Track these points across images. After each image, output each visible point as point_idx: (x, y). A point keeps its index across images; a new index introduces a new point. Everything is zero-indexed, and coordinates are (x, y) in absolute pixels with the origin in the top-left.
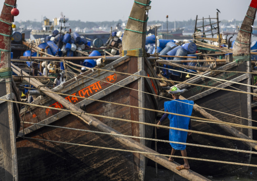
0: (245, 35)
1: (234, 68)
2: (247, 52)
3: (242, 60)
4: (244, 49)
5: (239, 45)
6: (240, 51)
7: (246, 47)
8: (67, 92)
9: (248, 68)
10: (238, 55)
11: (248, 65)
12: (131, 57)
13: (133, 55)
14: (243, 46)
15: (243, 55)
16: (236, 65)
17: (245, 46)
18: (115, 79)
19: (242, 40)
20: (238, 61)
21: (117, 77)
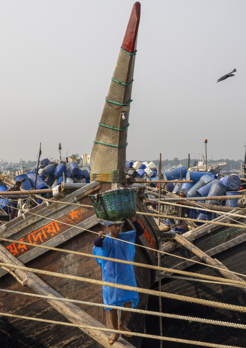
8: (12, 237)
12: (102, 183)
13: (104, 180)
18: (79, 216)
21: (83, 214)
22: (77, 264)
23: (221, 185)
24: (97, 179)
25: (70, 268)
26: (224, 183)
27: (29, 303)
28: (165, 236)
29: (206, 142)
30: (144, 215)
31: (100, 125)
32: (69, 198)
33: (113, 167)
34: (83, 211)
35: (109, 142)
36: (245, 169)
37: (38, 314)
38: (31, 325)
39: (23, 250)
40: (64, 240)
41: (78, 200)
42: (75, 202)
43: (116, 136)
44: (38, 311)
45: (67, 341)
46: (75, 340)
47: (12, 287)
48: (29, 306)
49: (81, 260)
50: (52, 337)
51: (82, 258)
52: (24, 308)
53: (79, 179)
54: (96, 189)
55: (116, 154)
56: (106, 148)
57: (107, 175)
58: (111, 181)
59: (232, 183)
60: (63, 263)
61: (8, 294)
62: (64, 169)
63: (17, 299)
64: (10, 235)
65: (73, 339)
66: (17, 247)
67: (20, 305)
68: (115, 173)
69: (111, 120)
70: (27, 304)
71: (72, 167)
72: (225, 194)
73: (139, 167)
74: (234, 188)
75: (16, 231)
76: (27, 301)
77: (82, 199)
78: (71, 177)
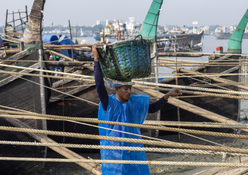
0: (35, 21)
1: (25, 57)
2: (38, 40)
3: (33, 49)
4: (35, 37)
5: (30, 32)
6: (31, 39)
7: (37, 35)
9: (40, 57)
10: (29, 43)
11: (40, 53)
14: (34, 33)
15: (34, 42)
16: (28, 54)
17: (36, 33)
19: (33, 27)
20: (29, 50)
36: (6, 32)
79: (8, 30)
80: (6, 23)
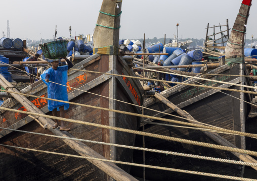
0: (238, 35)
1: (226, 71)
2: (240, 54)
3: (235, 63)
4: (237, 51)
5: (232, 46)
6: (233, 53)
7: (239, 49)
8: (36, 94)
9: (241, 71)
10: (230, 57)
11: (241, 68)
12: (102, 55)
13: (103, 53)
14: (236, 47)
15: (236, 57)
16: (229, 68)
17: (238, 47)
18: (85, 79)
19: (235, 41)
20: (231, 64)
21: (87, 78)
22: (84, 114)
23: (188, 57)
24: (98, 52)
25: (78, 116)
26: (191, 56)
27: (49, 142)
28: (147, 93)
29: (178, 25)
30: (132, 79)
31: (100, 13)
32: (78, 66)
33: (110, 43)
34: (88, 75)
35: (107, 25)
36: (206, 45)
37: (55, 150)
38: (50, 158)
39: (44, 104)
40: (74, 96)
41: (84, 68)
42: (82, 69)
43: (112, 20)
44: (56, 148)
45: (77, 169)
46: (82, 168)
47: (36, 130)
48: (48, 144)
49: (87, 111)
50: (65, 166)
51: (87, 109)
52: (45, 145)
53: (85, 52)
54: (97, 59)
55: (112, 33)
56: (105, 29)
57: (106, 49)
58: (108, 54)
59: (196, 56)
60: (73, 113)
61: (33, 135)
62: (73, 45)
63: (40, 139)
64: (34, 93)
65: (80, 167)
66: (40, 101)
67: (42, 143)
68: (111, 47)
69: (108, 9)
70: (47, 142)
71: (80, 44)
72: (191, 64)
73: (128, 43)
74: (198, 59)
75: (39, 90)
76: (47, 140)
77: (87, 67)
78: (79, 51)
79: (208, 44)
80: (207, 37)
